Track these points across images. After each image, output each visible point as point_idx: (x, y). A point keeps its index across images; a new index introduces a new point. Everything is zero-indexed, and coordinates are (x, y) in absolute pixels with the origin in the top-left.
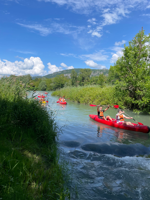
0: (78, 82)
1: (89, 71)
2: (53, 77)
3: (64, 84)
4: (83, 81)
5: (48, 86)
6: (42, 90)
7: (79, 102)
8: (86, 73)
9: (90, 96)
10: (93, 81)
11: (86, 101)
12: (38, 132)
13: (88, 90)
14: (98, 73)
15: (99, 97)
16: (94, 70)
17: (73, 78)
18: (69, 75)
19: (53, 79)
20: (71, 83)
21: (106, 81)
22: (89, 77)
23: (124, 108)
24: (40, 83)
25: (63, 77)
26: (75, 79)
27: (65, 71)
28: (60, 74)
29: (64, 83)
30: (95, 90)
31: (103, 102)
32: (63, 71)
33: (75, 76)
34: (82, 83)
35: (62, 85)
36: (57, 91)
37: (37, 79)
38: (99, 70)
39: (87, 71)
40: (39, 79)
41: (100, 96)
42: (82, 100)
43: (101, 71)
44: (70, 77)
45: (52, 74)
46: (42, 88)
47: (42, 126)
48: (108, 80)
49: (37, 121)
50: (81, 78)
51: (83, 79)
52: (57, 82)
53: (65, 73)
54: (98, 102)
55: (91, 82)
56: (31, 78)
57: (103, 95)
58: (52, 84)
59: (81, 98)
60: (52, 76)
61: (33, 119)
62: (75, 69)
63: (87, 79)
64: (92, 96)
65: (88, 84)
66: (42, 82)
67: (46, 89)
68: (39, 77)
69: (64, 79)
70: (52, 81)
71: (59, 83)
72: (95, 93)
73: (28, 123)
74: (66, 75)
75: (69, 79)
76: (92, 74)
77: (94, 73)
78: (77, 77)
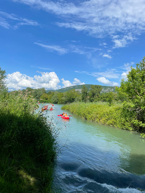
0: (88, 97)
1: (100, 88)
2: (65, 92)
3: (74, 99)
4: (93, 97)
5: (59, 99)
6: (54, 103)
7: (86, 119)
8: (97, 89)
9: (97, 114)
10: (103, 97)
11: (93, 118)
12: (38, 150)
13: (96, 108)
14: (109, 90)
15: (106, 115)
16: (105, 86)
17: (83, 94)
18: (80, 90)
19: (65, 93)
20: (82, 98)
21: (117, 99)
22: (99, 93)
23: (131, 130)
24: (53, 97)
25: (75, 92)
26: (85, 94)
27: (77, 86)
28: (72, 88)
29: (75, 97)
30: (103, 108)
31: (110, 121)
32: (74, 86)
33: (85, 92)
34: (92, 98)
35: (73, 99)
36: (67, 106)
37: (50, 92)
38: (110, 87)
39: (97, 88)
40: (52, 92)
41: (108, 115)
42: (89, 116)
43: (112, 88)
44: (81, 92)
45: (64, 89)
46: (54, 101)
47: (43, 144)
48: (119, 97)
49: (39, 139)
50: (92, 94)
51: (94, 95)
52: (68, 96)
53: (77, 88)
54: (104, 121)
55: (102, 98)
56: (45, 91)
57: (110, 114)
58: (63, 98)
59: (88, 115)
60: (64, 90)
61: (35, 136)
62: (86, 85)
63: (97, 95)
64: (99, 114)
65: (99, 100)
66: (54, 95)
67: (57, 102)
68: (52, 90)
69: (75, 94)
70: (64, 95)
71: (70, 97)
72: (102, 111)
73: (29, 140)
74: (78, 90)
75: (80, 94)
76: (103, 90)
77: (105, 89)
78: (88, 92)
